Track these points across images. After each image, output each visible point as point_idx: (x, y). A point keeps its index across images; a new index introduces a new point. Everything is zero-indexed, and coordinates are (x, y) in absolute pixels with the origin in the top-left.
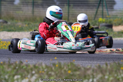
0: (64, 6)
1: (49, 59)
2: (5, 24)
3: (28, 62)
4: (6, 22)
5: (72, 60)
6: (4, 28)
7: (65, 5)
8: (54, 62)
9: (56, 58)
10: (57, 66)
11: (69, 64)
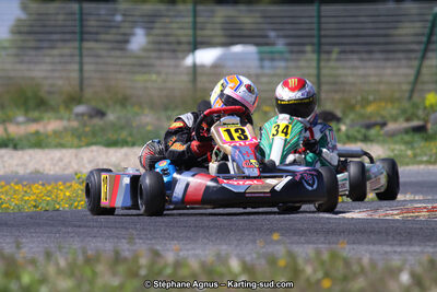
0: (303, 52)
1: (254, 242)
2: (97, 121)
3: (181, 254)
4: (102, 114)
5: (337, 243)
6: (94, 134)
7: (308, 48)
8: (271, 249)
9: (276, 237)
10: (282, 263)
11: (326, 256)
